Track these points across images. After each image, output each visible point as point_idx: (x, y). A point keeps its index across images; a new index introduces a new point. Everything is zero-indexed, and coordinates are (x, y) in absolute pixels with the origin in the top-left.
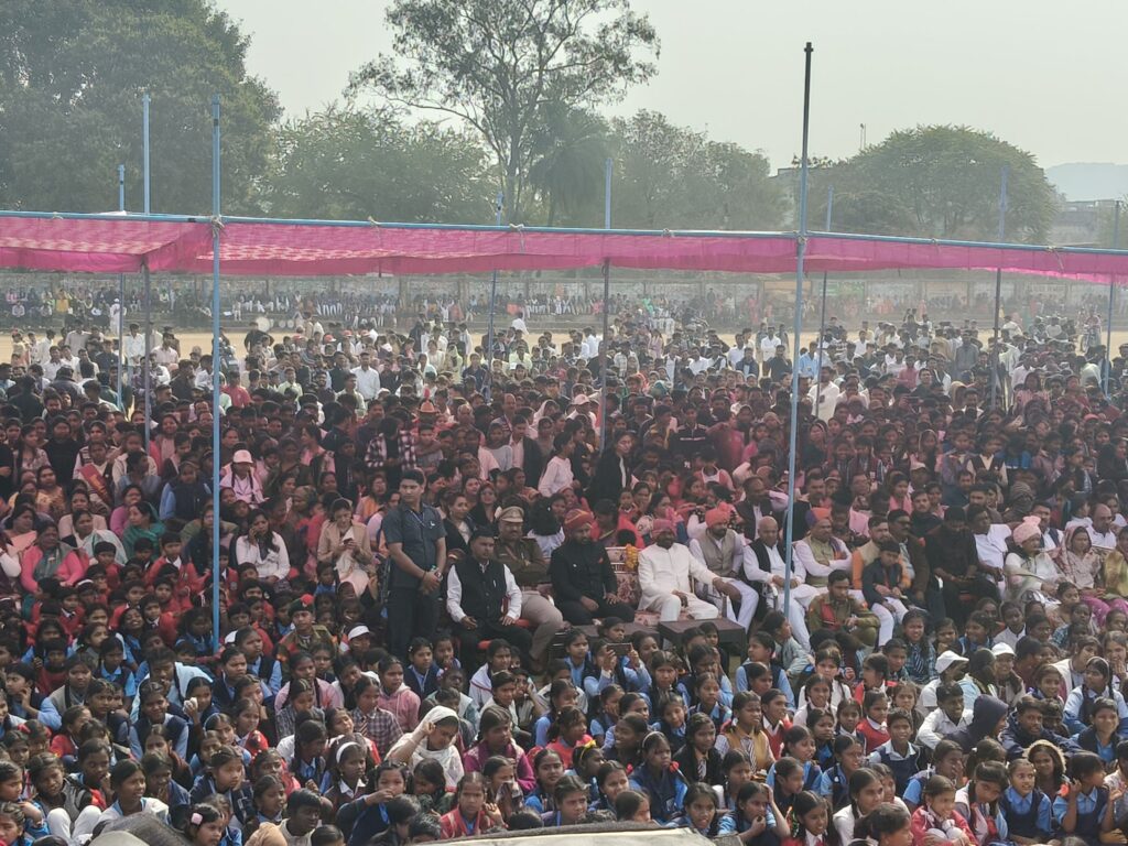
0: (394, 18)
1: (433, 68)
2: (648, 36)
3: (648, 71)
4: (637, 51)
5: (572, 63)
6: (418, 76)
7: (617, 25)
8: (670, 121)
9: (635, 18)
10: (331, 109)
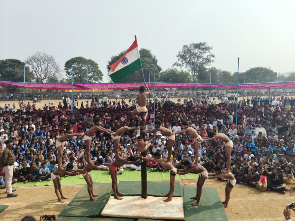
0: (178, 56)
1: (183, 63)
2: (214, 56)
3: (213, 61)
4: (212, 59)
5: (202, 61)
6: (181, 64)
7: (209, 55)
8: (216, 68)
9: (212, 54)
10: (169, 69)
